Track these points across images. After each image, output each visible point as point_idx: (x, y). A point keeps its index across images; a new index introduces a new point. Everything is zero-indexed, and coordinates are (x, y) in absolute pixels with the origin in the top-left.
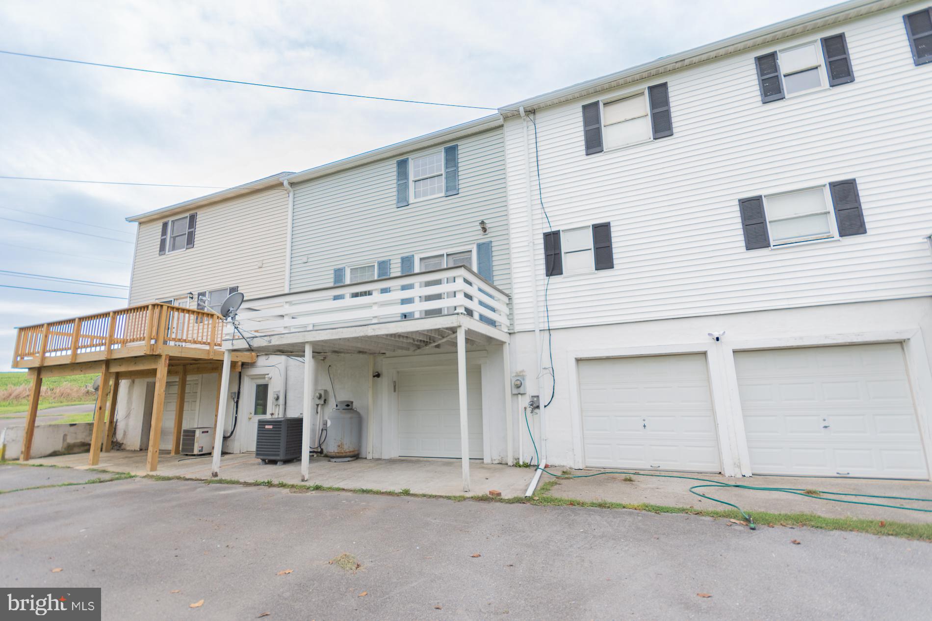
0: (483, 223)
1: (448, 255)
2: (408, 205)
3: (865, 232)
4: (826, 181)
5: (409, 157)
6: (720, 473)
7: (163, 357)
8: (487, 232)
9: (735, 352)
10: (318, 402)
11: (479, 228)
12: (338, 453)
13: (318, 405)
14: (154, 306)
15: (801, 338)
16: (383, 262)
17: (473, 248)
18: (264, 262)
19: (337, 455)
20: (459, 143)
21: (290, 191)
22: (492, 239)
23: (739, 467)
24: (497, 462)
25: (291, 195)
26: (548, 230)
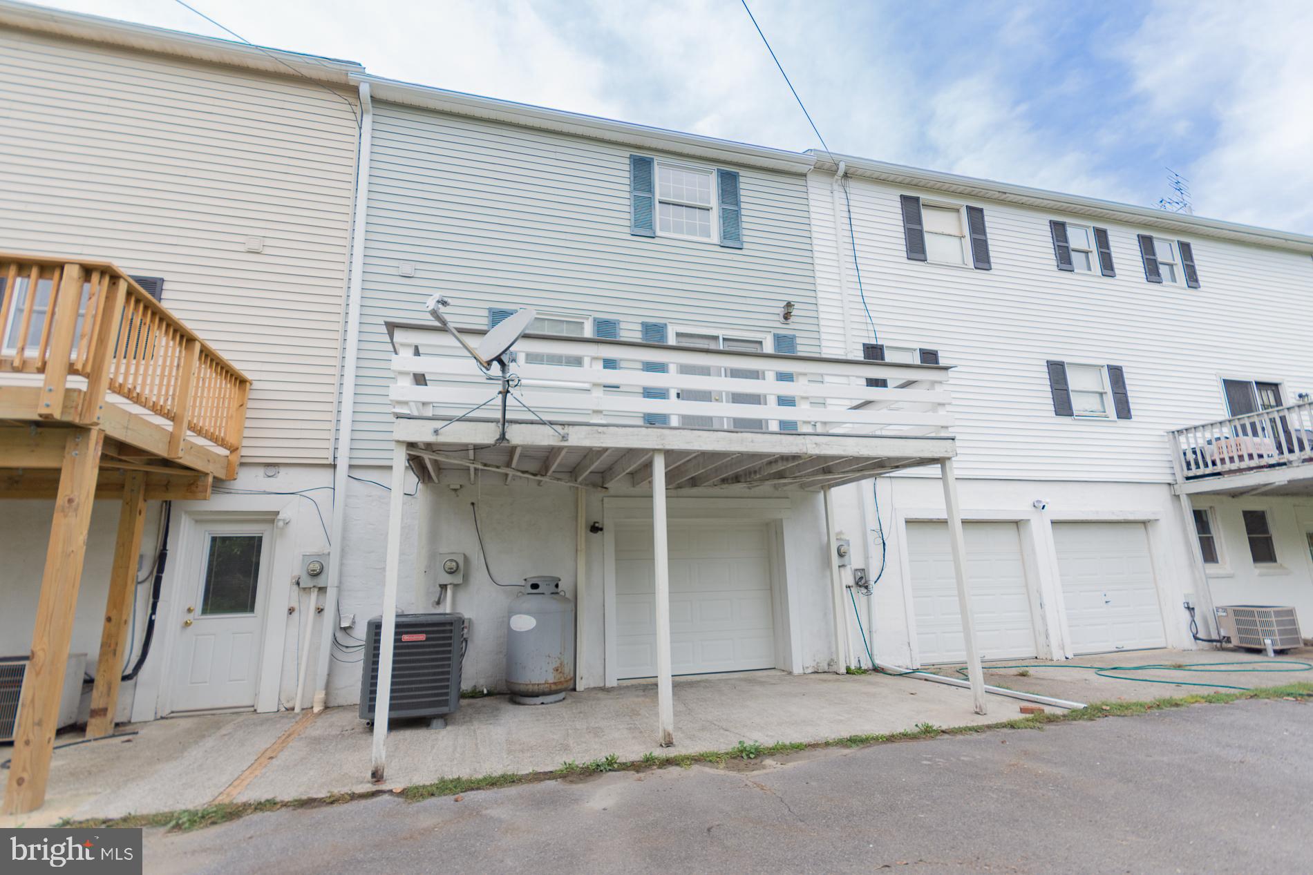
0: (789, 305)
1: (724, 339)
2: (654, 237)
3: (1130, 418)
4: (1105, 363)
5: (655, 158)
6: (1036, 658)
7: (94, 434)
8: (789, 321)
9: (1053, 522)
10: (446, 579)
11: (781, 311)
12: (555, 683)
13: (444, 587)
14: (87, 271)
15: (1097, 512)
16: (607, 322)
17: (766, 338)
18: (268, 242)
19: (554, 687)
20: (742, 172)
21: (368, 112)
22: (797, 334)
23: (1063, 648)
24: (810, 670)
25: (367, 121)
26: (873, 342)
